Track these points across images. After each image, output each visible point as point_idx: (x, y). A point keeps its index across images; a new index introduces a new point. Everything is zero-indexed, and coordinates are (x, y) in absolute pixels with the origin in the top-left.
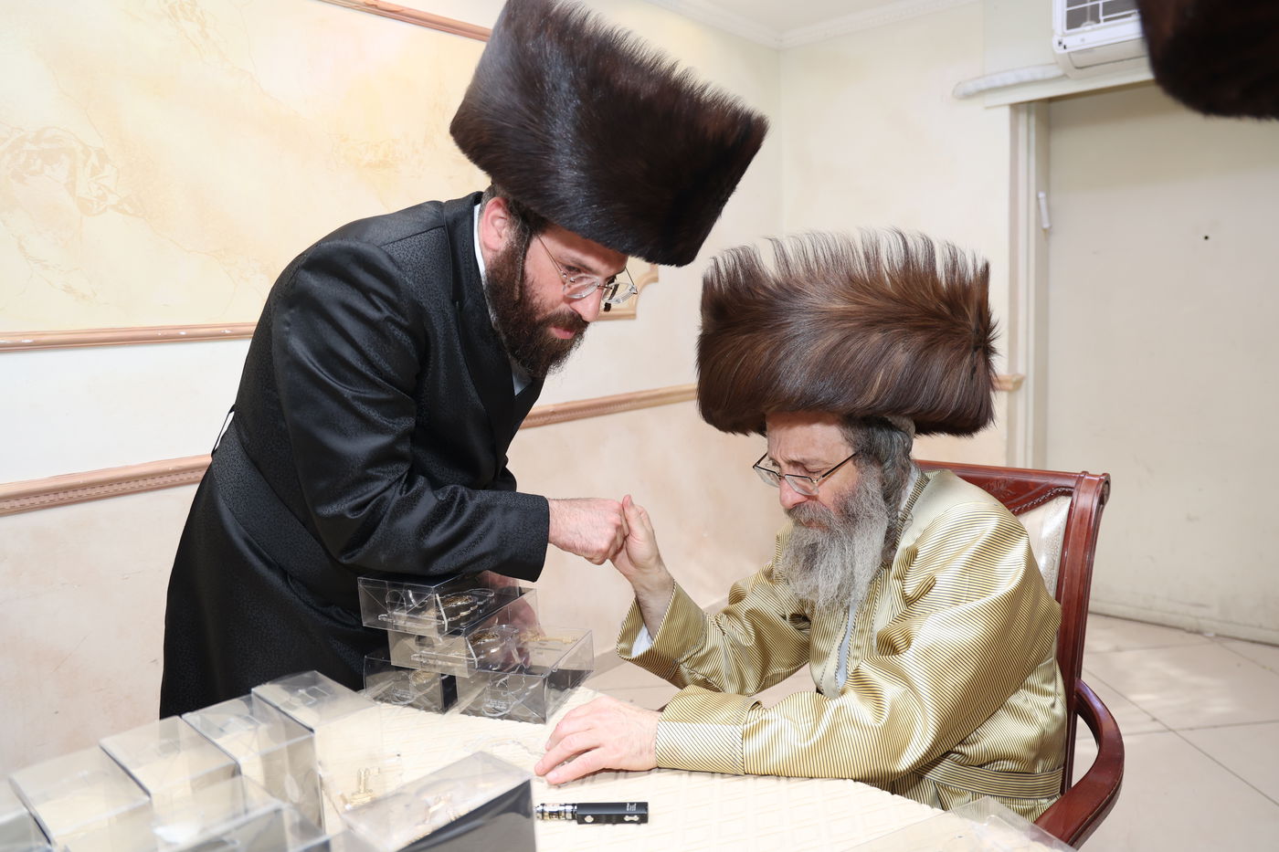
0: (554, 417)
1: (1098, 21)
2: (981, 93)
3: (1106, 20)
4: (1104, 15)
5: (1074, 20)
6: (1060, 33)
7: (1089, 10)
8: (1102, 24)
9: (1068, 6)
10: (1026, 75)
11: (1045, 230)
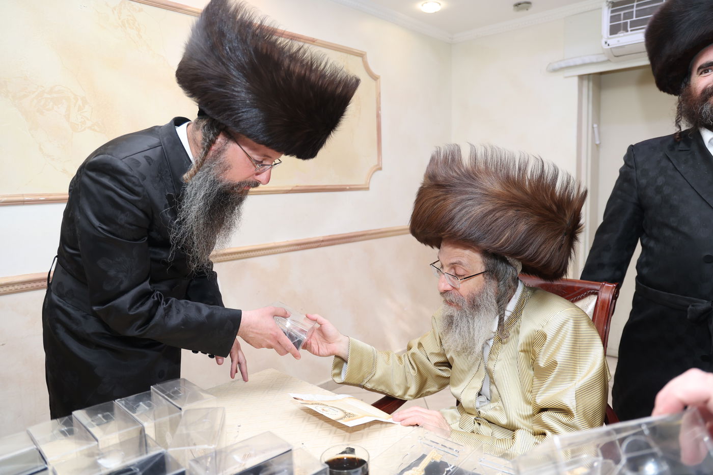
0: (323, 243)
1: (627, 31)
2: (562, 69)
3: (631, 31)
4: (630, 27)
5: (614, 30)
6: (606, 37)
7: (622, 24)
8: (629, 32)
9: (611, 22)
10: (587, 60)
11: (597, 145)
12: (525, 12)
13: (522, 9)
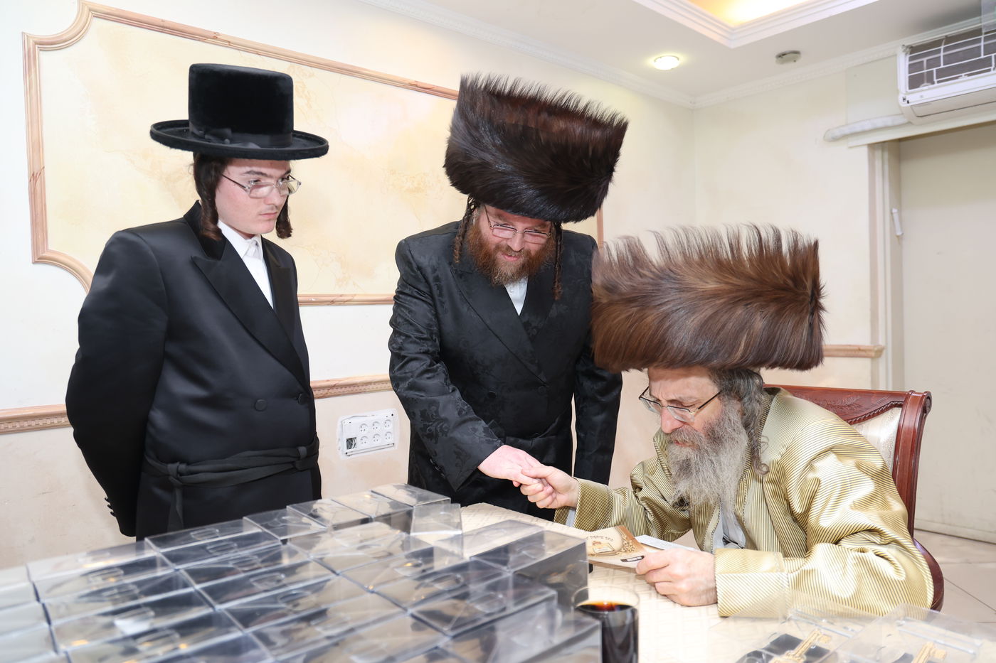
1: (933, 83)
2: (845, 137)
3: (938, 82)
4: (937, 78)
5: (914, 83)
6: (904, 92)
7: (925, 75)
8: (936, 85)
9: (910, 73)
10: (879, 123)
11: (898, 237)
12: (791, 65)
13: (788, 61)
